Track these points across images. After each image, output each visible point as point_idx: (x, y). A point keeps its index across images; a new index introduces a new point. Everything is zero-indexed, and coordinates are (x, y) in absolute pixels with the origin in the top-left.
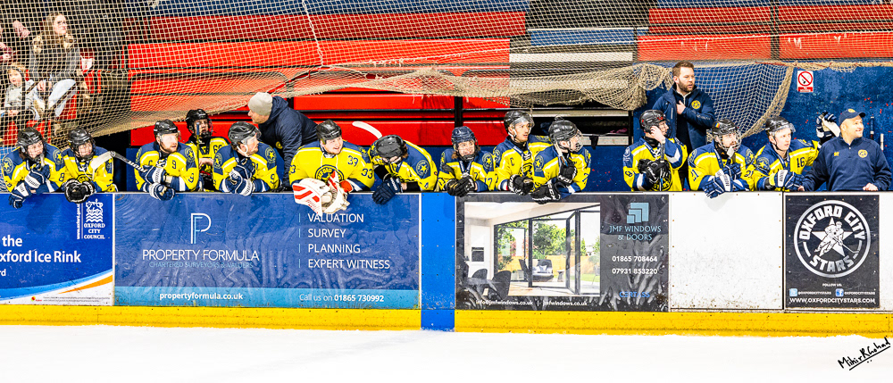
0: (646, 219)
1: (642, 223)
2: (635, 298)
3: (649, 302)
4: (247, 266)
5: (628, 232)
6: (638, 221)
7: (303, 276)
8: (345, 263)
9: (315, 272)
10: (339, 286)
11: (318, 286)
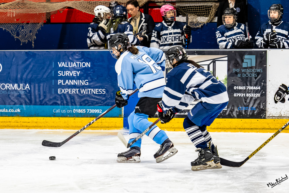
0: (254, 65)
1: (251, 68)
2: (247, 111)
3: (255, 113)
4: (22, 93)
5: (243, 73)
6: (249, 66)
7: (55, 98)
8: (79, 91)
9: (62, 96)
10: (76, 105)
11: (64, 105)
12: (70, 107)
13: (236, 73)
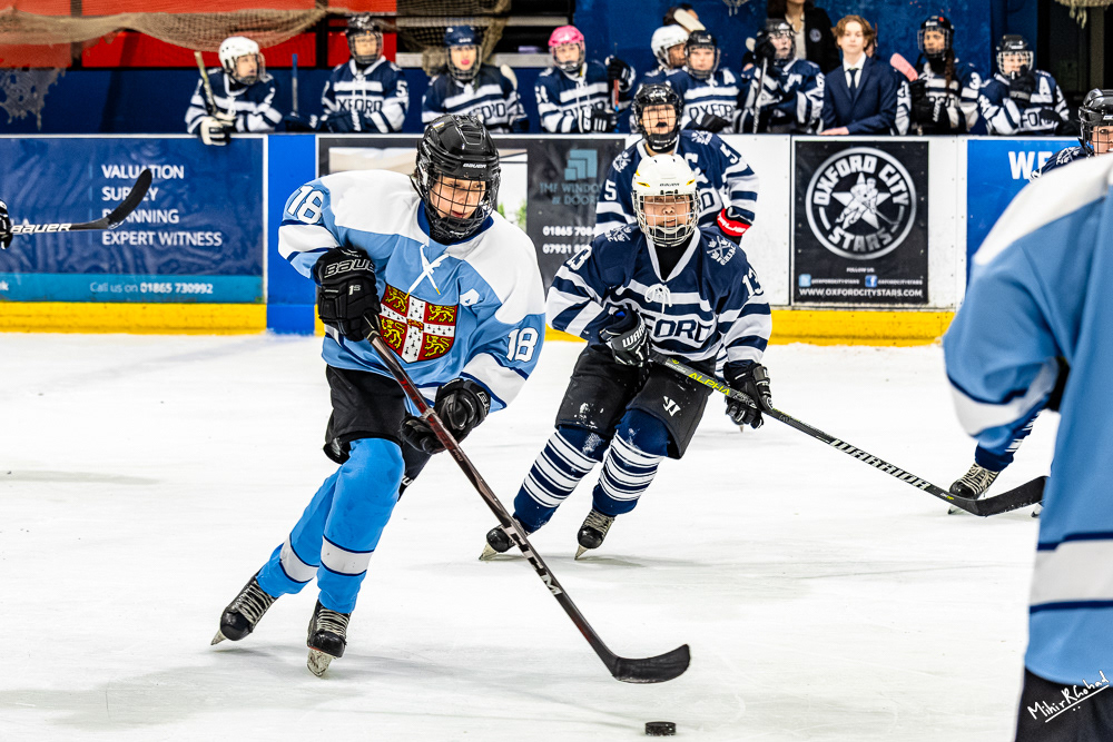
0: (592, 174)
1: (587, 181)
5: (567, 193)
6: (582, 175)
7: (96, 255)
8: (156, 238)
9: (114, 251)
10: (146, 272)
11: (117, 271)
12: (133, 276)
13: (549, 195)
